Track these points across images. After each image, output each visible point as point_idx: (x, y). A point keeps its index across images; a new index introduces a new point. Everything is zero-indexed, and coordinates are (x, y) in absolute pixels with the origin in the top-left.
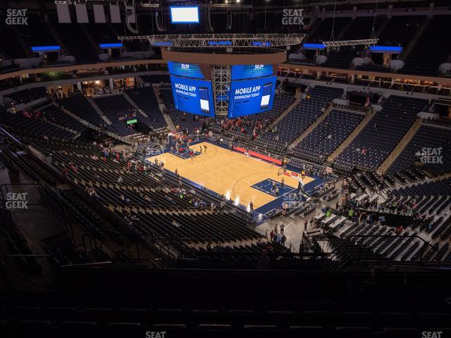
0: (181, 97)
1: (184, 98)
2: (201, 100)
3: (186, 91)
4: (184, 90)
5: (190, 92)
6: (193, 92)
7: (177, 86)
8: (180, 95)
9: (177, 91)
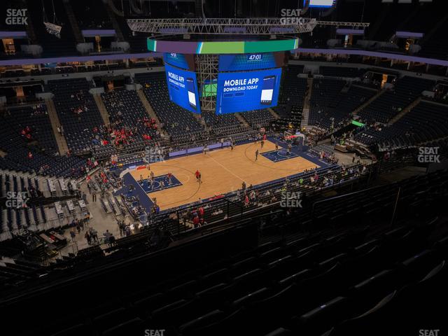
0: (231, 95)
1: (237, 94)
2: (263, 91)
3: (241, 86)
4: (238, 86)
5: (250, 85)
6: (254, 84)
7: (227, 83)
8: (230, 94)
9: (225, 90)
